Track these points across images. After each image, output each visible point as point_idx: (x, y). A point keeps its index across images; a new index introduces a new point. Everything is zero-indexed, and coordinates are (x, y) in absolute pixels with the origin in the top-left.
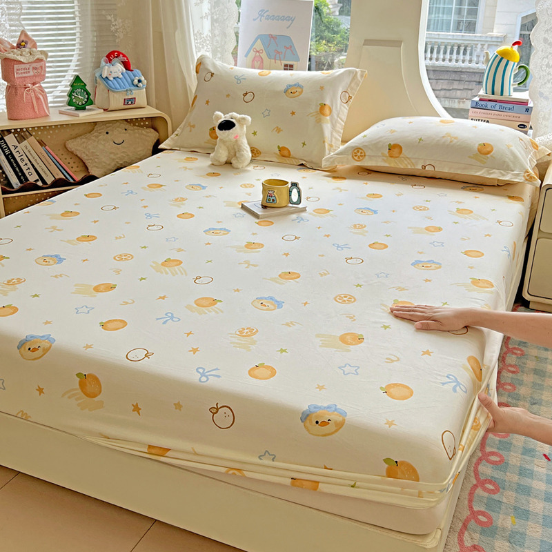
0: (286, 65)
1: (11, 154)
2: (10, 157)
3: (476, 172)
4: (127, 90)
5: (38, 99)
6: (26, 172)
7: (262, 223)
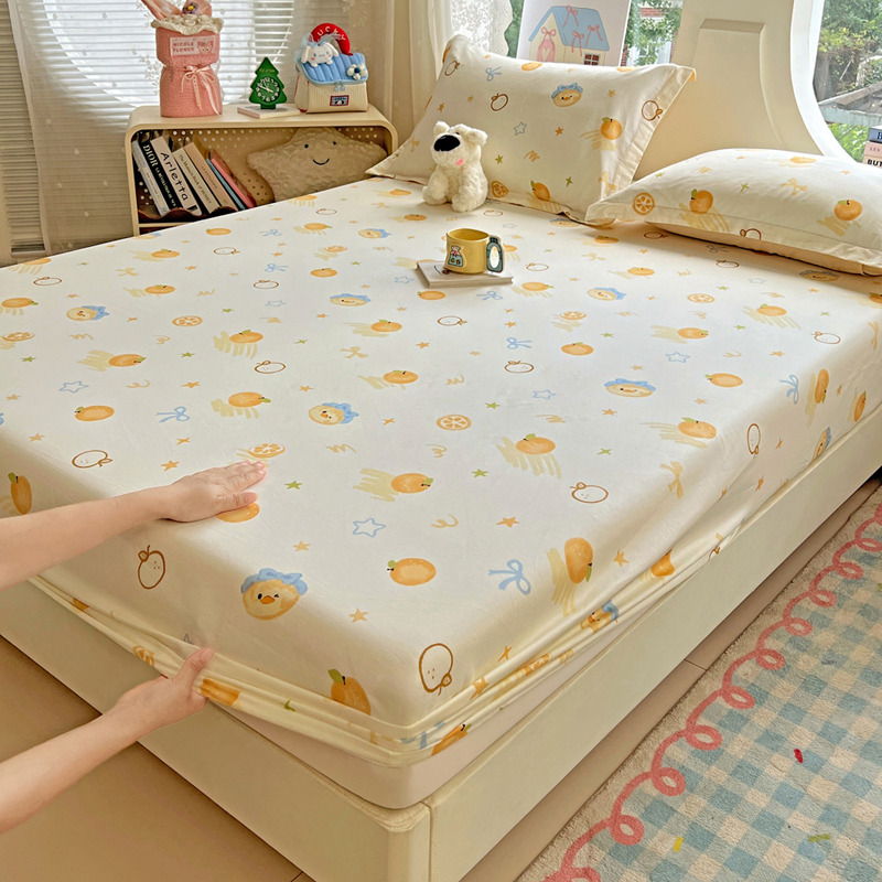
0: (588, 56)
1: (160, 166)
2: (157, 170)
3: (825, 248)
4: (335, 84)
5: (203, 89)
6: (179, 194)
7: (427, 295)
